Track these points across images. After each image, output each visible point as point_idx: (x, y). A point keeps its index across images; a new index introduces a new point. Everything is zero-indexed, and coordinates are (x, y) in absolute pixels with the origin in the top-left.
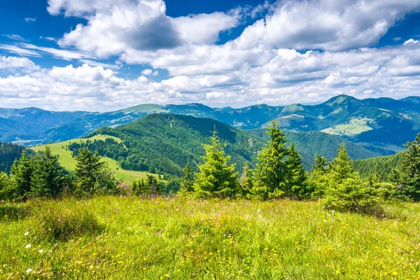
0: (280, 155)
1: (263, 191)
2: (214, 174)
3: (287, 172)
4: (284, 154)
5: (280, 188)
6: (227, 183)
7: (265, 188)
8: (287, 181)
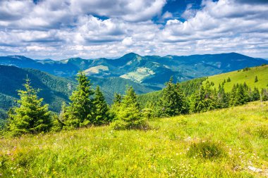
0: (87, 95)
1: (75, 123)
2: (29, 114)
3: (92, 107)
4: (90, 94)
5: (88, 119)
6: (41, 121)
7: (77, 120)
8: (93, 113)
